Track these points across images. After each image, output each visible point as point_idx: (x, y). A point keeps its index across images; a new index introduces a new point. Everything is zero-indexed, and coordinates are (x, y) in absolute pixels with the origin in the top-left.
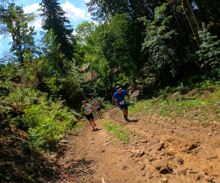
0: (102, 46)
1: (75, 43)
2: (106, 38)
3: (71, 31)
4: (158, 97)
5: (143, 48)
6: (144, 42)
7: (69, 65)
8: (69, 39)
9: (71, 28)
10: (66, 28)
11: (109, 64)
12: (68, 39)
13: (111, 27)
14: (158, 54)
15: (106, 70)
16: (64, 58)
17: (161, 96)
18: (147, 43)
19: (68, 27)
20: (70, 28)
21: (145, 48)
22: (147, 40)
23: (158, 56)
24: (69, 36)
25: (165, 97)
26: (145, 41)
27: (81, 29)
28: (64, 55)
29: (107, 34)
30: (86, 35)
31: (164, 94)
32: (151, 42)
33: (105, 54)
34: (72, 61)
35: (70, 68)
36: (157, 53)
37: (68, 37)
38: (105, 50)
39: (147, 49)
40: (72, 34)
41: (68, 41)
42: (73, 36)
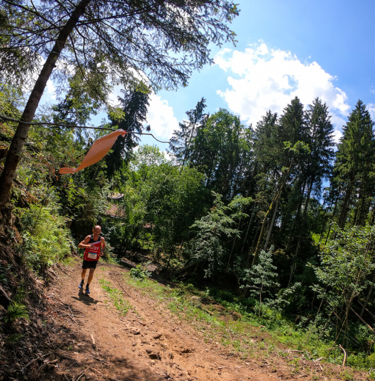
0: (153, 188)
1: (127, 162)
2: (164, 184)
3: (135, 145)
4: (174, 288)
5: (194, 225)
6: (200, 220)
7: (103, 182)
8: (125, 152)
9: (137, 141)
10: (132, 137)
11: (146, 215)
12: (124, 150)
13: (179, 177)
14: (205, 243)
15: (138, 218)
16: (104, 169)
17: (178, 289)
18: (202, 223)
19: (135, 138)
20: (135, 141)
21: (197, 227)
22: (204, 221)
23: (203, 245)
24: (128, 149)
25: (181, 293)
26: (202, 220)
27: (146, 151)
28: (106, 166)
29: (168, 181)
30: (146, 162)
31: (182, 289)
32: (206, 225)
33: (150, 201)
34: (110, 181)
35: (101, 187)
36: (205, 241)
37: (125, 149)
38: (153, 196)
39: (197, 229)
40: (133, 149)
41: (122, 153)
42: (131, 152)
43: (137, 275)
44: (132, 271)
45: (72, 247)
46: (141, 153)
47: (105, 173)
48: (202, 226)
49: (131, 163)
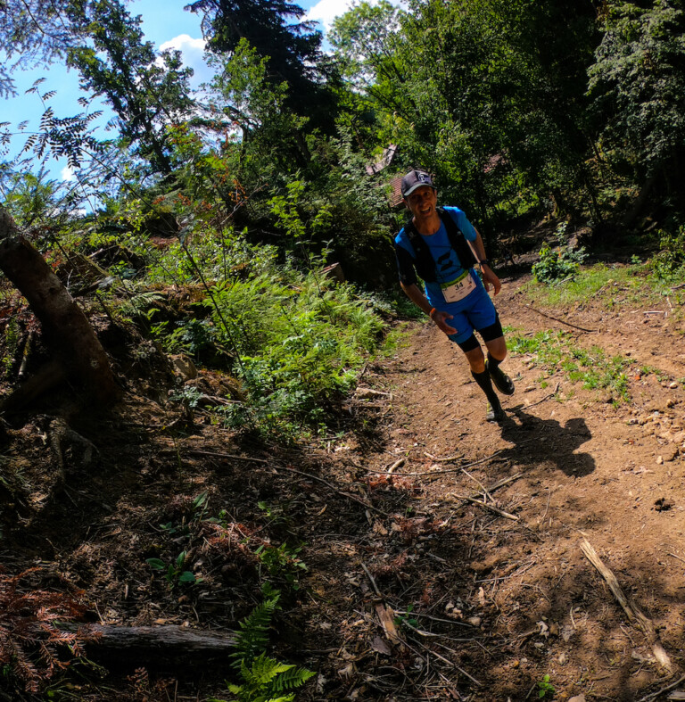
0: (436, 77)
1: (336, 81)
2: (448, 49)
3: (316, 39)
4: (651, 256)
5: (592, 83)
6: (593, 61)
7: (331, 151)
8: (314, 68)
9: (311, 29)
10: (296, 33)
11: (471, 139)
12: (309, 68)
14: (650, 107)
15: (461, 159)
17: (663, 255)
18: (608, 64)
19: (301, 29)
20: (308, 33)
21: (600, 82)
22: (606, 56)
23: (649, 116)
24: (311, 60)
25: (677, 260)
26: (599, 59)
27: (349, 29)
28: (305, 119)
30: (369, 49)
31: (672, 250)
32: (620, 62)
36: (645, 105)
37: (307, 64)
39: (605, 85)
40: (320, 49)
41: (311, 76)
42: (326, 58)
43: (554, 273)
44: (537, 270)
45: (378, 312)
46: (343, 44)
47: (317, 135)
48: (612, 73)
49: (346, 79)
